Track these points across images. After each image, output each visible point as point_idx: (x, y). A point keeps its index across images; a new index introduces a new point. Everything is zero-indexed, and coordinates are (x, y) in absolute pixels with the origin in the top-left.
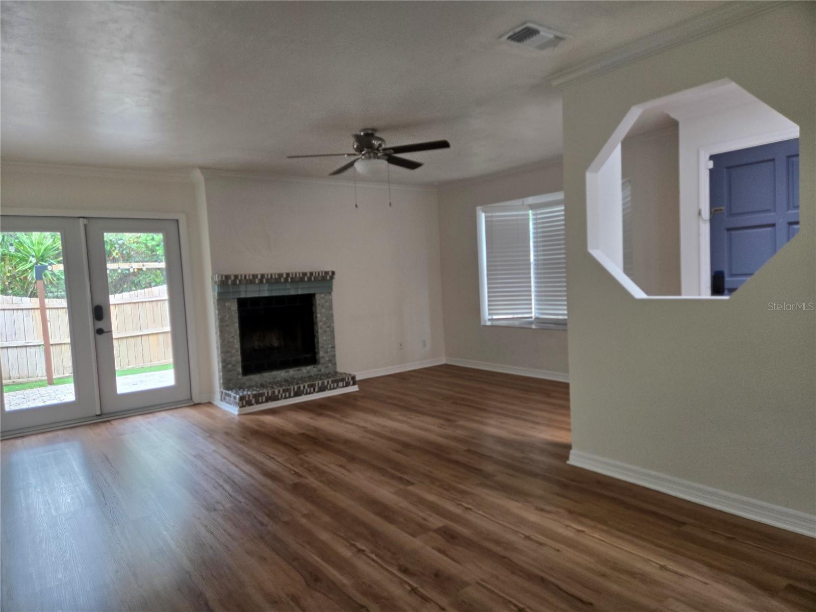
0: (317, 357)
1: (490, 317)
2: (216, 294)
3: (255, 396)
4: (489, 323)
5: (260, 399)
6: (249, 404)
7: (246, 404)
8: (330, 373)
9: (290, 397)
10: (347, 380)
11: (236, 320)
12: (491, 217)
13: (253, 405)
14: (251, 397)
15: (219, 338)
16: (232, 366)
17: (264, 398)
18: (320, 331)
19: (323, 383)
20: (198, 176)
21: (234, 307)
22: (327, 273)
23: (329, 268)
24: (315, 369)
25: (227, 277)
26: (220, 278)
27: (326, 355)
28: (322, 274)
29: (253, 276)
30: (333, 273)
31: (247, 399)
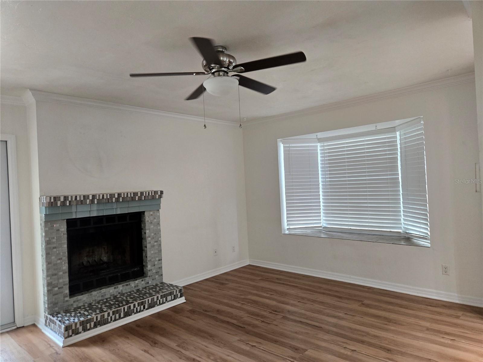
0: (145, 270)
1: (288, 227)
2: (44, 216)
3: (82, 323)
4: (287, 232)
5: (88, 325)
6: (76, 332)
7: (72, 334)
8: (157, 285)
9: (120, 318)
10: (175, 294)
11: (65, 241)
12: (289, 147)
13: (80, 333)
14: (78, 326)
15: (44, 261)
16: (59, 288)
17: (92, 324)
18: (148, 246)
19: (153, 299)
20: (30, 98)
21: (64, 228)
22: (156, 192)
23: (158, 189)
24: (143, 282)
25: (56, 199)
26: (48, 200)
27: (153, 268)
28: (152, 194)
29: (84, 196)
30: (162, 192)
31: (74, 328)
